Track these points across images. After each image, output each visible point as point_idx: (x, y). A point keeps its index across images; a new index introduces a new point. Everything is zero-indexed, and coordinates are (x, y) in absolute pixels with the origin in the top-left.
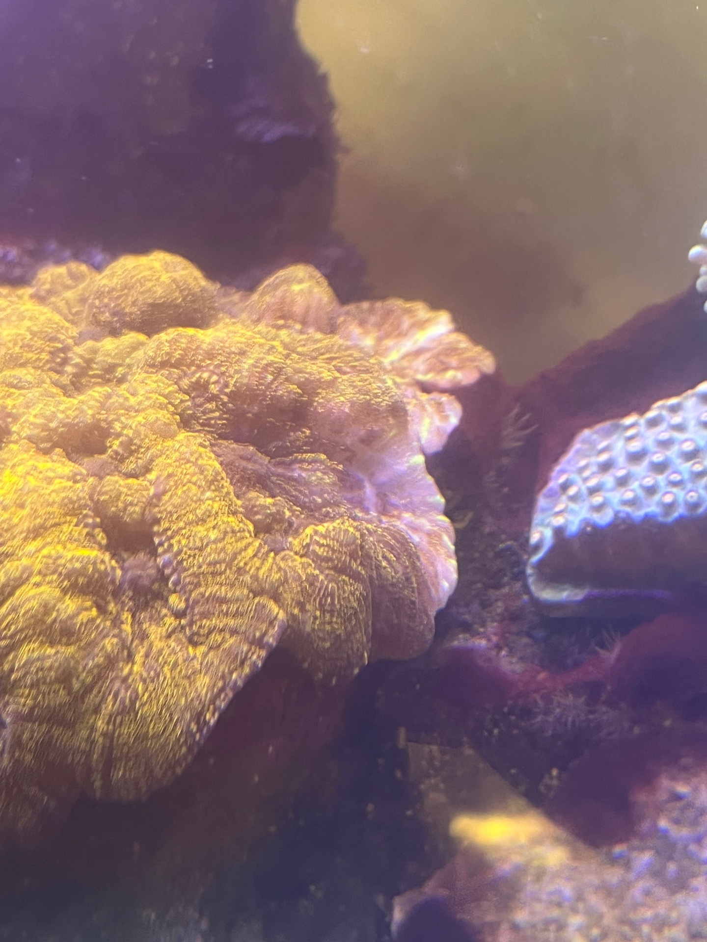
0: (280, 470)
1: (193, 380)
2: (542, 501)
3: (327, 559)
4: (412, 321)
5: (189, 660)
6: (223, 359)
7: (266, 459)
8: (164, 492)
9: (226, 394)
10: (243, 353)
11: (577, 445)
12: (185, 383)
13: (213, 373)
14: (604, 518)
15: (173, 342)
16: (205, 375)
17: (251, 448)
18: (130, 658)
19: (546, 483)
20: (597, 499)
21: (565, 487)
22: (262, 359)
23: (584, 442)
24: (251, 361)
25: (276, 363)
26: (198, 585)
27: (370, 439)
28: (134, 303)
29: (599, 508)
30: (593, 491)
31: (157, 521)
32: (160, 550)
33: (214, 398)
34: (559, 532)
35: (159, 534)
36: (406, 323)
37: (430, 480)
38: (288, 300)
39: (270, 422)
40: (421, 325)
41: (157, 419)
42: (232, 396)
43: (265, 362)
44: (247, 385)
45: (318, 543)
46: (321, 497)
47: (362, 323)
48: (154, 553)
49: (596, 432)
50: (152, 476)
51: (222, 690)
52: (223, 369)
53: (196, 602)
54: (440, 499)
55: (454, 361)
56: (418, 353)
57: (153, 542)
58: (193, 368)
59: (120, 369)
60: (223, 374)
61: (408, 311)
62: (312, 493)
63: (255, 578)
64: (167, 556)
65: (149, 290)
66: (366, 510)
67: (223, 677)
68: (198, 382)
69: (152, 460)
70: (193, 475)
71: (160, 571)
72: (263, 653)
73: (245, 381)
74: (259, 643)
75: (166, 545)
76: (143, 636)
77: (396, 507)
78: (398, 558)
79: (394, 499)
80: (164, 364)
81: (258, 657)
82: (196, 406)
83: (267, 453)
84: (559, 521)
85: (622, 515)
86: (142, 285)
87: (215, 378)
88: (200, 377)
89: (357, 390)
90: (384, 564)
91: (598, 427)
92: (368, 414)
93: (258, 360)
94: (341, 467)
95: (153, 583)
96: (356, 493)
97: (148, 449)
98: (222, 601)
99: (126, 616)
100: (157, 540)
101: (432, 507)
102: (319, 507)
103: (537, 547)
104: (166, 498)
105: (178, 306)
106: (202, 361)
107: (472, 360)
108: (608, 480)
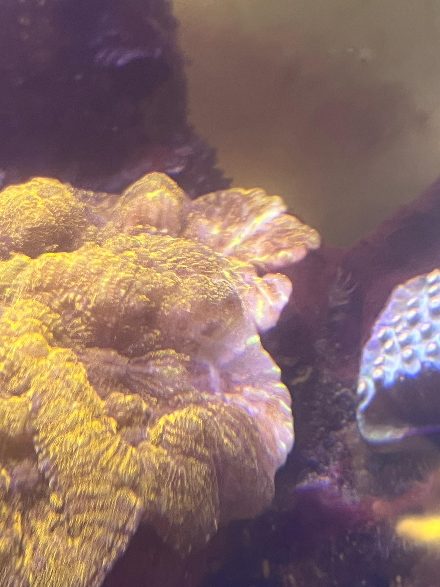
0: (138, 368)
1: (62, 300)
2: (366, 353)
3: (176, 446)
4: (250, 207)
5: (68, 551)
6: (84, 279)
7: (127, 360)
8: (40, 407)
9: (89, 310)
10: (100, 273)
11: (394, 300)
12: (56, 304)
13: (77, 293)
14: (414, 368)
15: (44, 269)
16: (72, 295)
17: (113, 353)
18: (22, 552)
19: (369, 336)
20: (408, 352)
21: (384, 339)
22: (116, 276)
23: (400, 297)
24: (107, 280)
25: (127, 278)
26: (70, 486)
27: (210, 331)
28: (17, 230)
29: (409, 360)
30: (404, 344)
31: (37, 432)
32: (40, 457)
33: (79, 314)
34: (378, 382)
35: (38, 443)
36: (246, 209)
37: (266, 354)
38: (144, 208)
39: (127, 329)
40: (257, 211)
41: (31, 343)
42: (94, 311)
43: (118, 279)
44: (105, 301)
45: (169, 433)
46: (173, 386)
47: (209, 215)
48: (35, 459)
49: (408, 287)
50: (30, 393)
51: (96, 573)
52: (85, 288)
53: (70, 501)
54: (277, 370)
55: (284, 242)
56: (256, 236)
57: (34, 450)
58: (61, 290)
59: (8, 290)
60: (85, 293)
61: (247, 199)
62: (165, 384)
63: (116, 473)
64: (46, 462)
65: (28, 218)
66: (211, 391)
67: (96, 563)
68: (66, 301)
69: (29, 379)
70: (62, 389)
71: (42, 475)
72: (126, 539)
73: (103, 297)
74: (122, 531)
75: (44, 453)
76: (32, 532)
77: (237, 383)
78: (238, 433)
79: (236, 376)
80: (38, 290)
81: (122, 543)
82: (65, 322)
83: (126, 355)
84: (378, 373)
85: (427, 365)
86: (22, 214)
87: (79, 297)
88: (68, 297)
89: (195, 291)
90: (226, 441)
91: (410, 282)
92: (208, 310)
93: (112, 278)
94: (188, 358)
95: (36, 485)
96: (202, 378)
97: (26, 370)
98: (91, 497)
99: (17, 516)
100: (37, 449)
101: (270, 378)
102: (172, 396)
103: (363, 396)
104: (42, 411)
105: (54, 227)
106: (68, 283)
107: (300, 239)
108: (416, 333)
